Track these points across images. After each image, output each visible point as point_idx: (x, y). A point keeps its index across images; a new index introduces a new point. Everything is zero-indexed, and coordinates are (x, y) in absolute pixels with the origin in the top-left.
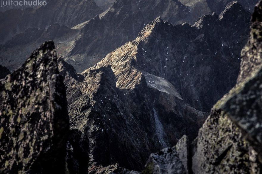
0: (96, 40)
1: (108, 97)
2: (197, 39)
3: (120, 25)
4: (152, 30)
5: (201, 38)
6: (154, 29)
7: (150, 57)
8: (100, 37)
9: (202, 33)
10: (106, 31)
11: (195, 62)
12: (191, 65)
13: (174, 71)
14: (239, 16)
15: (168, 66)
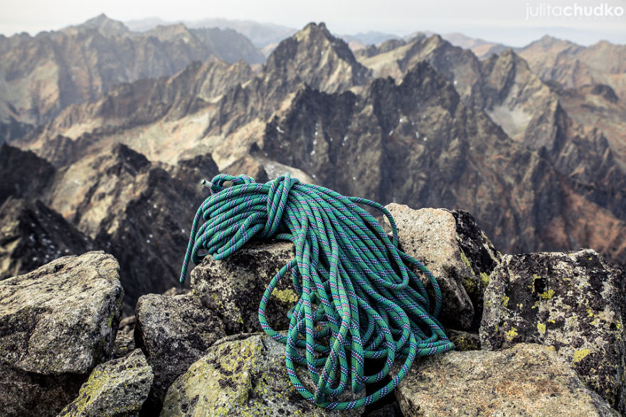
0: (237, 116)
1: (160, 206)
2: (363, 112)
3: (270, 95)
4: (293, 101)
5: (368, 111)
6: (294, 99)
7: (288, 139)
8: (242, 113)
9: (370, 103)
10: (251, 104)
11: (360, 145)
12: (354, 150)
13: (325, 159)
14: (427, 80)
15: (317, 152)
